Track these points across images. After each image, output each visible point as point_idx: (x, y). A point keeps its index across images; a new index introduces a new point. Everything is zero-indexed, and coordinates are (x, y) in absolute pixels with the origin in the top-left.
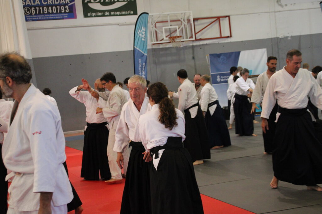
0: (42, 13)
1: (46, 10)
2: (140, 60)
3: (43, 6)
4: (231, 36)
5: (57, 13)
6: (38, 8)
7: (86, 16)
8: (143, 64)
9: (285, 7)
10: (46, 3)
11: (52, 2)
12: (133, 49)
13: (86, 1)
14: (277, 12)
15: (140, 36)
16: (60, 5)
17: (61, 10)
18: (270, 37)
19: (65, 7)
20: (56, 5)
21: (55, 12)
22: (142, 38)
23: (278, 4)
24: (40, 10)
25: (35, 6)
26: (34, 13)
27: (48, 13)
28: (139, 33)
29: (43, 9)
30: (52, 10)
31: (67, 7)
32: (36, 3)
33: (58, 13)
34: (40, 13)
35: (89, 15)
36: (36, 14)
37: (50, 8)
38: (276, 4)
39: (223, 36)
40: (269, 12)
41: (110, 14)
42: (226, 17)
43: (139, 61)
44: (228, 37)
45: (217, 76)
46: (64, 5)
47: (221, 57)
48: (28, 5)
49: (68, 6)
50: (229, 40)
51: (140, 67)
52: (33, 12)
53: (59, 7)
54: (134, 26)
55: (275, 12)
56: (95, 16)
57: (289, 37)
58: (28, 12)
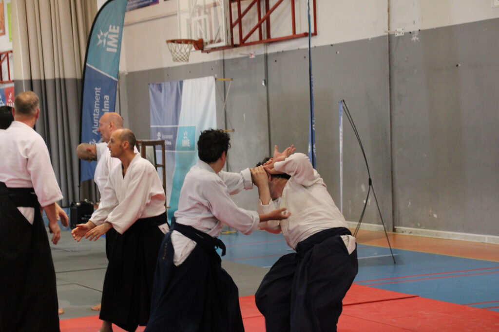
4: (315, 33)
8: (103, 96)
15: (103, 43)
43: (95, 90)
44: (306, 35)
50: (314, 42)
51: (96, 102)
57: (414, 32)
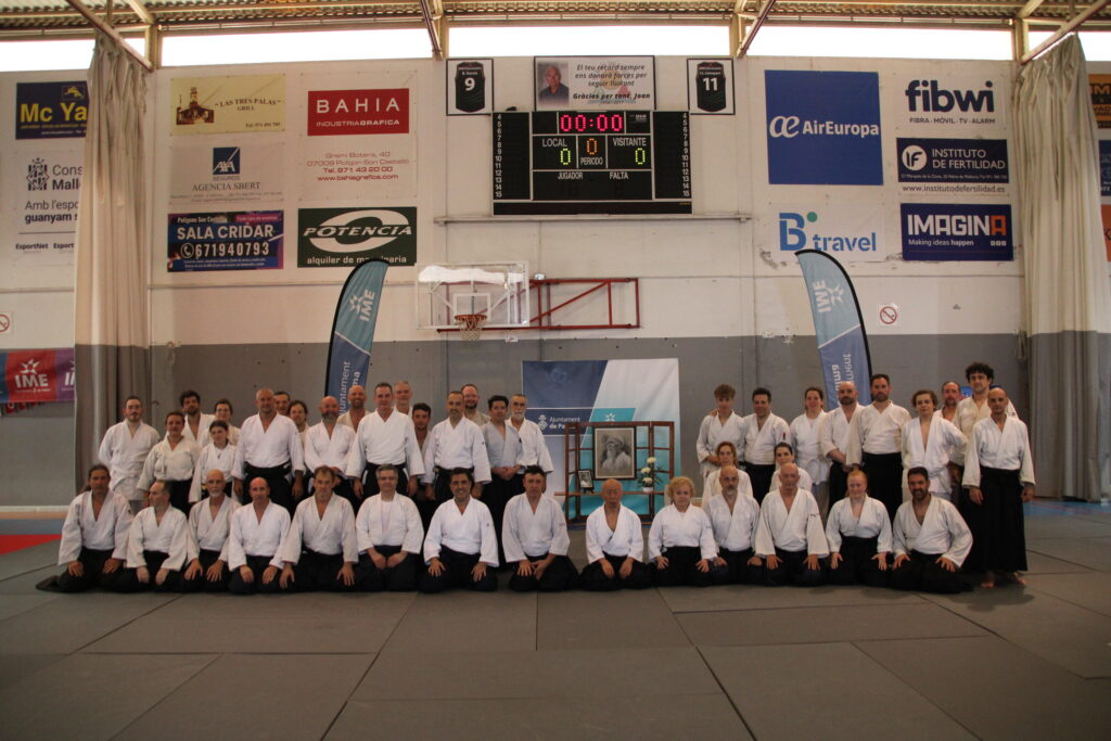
0: (214, 254)
1: (223, 250)
2: (346, 364)
3: (217, 241)
4: (638, 326)
5: (244, 256)
6: (208, 246)
7: (302, 263)
8: (354, 372)
9: (780, 267)
10: (226, 236)
11: (237, 234)
12: (328, 340)
13: (306, 234)
14: (762, 277)
15: (354, 310)
16: (253, 240)
17: (252, 250)
18: (739, 334)
19: (261, 243)
20: (244, 241)
21: (240, 254)
22: (361, 313)
23: (765, 260)
24: (211, 249)
25: (202, 242)
26: (199, 255)
27: (227, 256)
28: (352, 302)
29: (217, 247)
30: (235, 249)
31: (265, 244)
32: (206, 236)
33: (248, 257)
34: (211, 256)
35: (310, 261)
36: (203, 257)
37: (232, 245)
38: (759, 260)
39: (614, 323)
40: (740, 277)
41: (355, 260)
42: (628, 280)
43: (343, 365)
44: (629, 327)
45: (539, 416)
46: (261, 240)
47: (555, 370)
48: (191, 238)
49: (270, 243)
50: (632, 334)
51: (343, 379)
52: (199, 253)
53: (249, 244)
54: (341, 288)
55: (754, 277)
56: (322, 265)
57: (787, 337)
58: (188, 254)
